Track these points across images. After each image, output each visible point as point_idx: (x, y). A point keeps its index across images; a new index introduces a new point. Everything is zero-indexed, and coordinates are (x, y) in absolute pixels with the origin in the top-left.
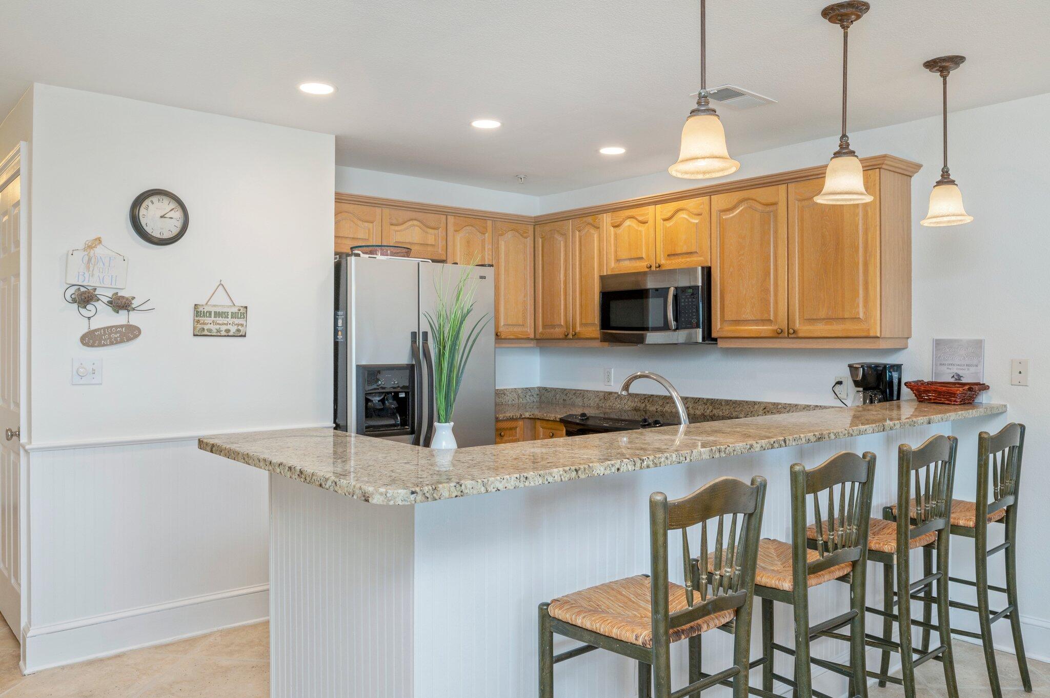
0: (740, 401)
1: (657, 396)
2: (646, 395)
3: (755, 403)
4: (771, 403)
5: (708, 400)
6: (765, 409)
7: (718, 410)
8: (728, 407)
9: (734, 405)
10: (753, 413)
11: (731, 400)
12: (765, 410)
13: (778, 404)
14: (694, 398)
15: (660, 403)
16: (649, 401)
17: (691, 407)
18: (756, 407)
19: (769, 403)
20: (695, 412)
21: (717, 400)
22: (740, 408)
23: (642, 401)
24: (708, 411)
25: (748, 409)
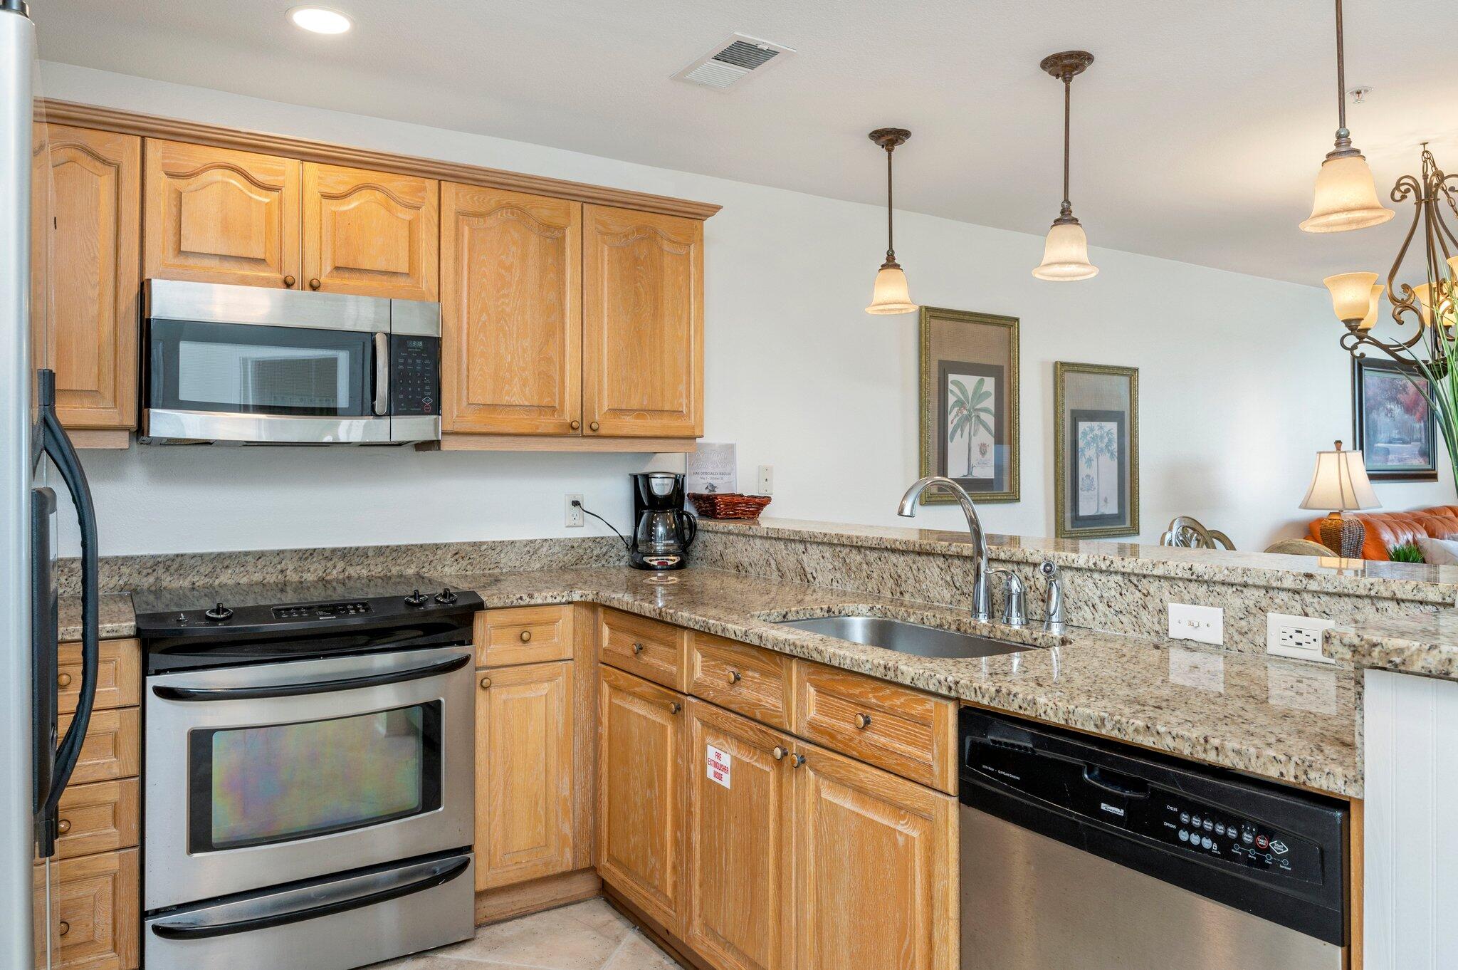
0: (407, 546)
1: (193, 556)
2: (160, 556)
3: (437, 546)
4: (469, 544)
5: (334, 551)
6: (457, 554)
7: (359, 568)
8: (382, 559)
9: (395, 554)
10: (433, 564)
11: (388, 547)
12: (457, 556)
13: (481, 544)
14: (300, 550)
15: (205, 569)
16: (167, 569)
17: (291, 567)
18: (439, 552)
19: (464, 543)
20: (301, 577)
21: (357, 549)
22: (409, 558)
23: (145, 572)
24: (335, 572)
25: (423, 558)
